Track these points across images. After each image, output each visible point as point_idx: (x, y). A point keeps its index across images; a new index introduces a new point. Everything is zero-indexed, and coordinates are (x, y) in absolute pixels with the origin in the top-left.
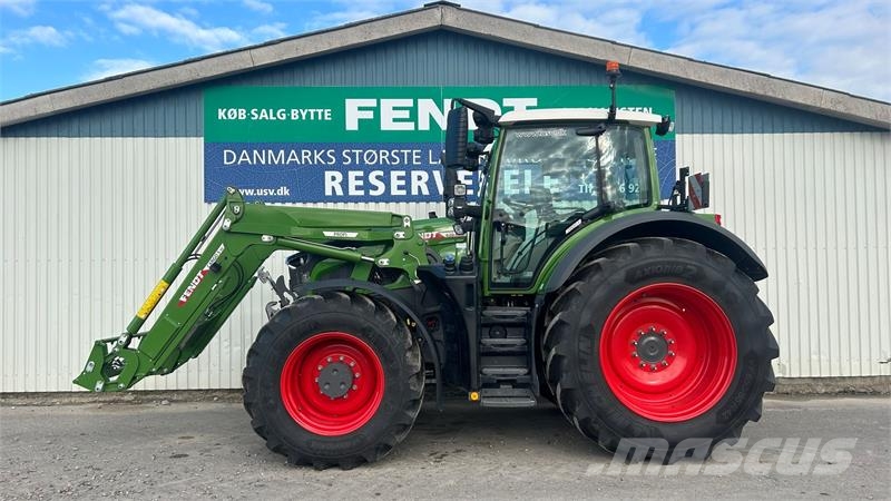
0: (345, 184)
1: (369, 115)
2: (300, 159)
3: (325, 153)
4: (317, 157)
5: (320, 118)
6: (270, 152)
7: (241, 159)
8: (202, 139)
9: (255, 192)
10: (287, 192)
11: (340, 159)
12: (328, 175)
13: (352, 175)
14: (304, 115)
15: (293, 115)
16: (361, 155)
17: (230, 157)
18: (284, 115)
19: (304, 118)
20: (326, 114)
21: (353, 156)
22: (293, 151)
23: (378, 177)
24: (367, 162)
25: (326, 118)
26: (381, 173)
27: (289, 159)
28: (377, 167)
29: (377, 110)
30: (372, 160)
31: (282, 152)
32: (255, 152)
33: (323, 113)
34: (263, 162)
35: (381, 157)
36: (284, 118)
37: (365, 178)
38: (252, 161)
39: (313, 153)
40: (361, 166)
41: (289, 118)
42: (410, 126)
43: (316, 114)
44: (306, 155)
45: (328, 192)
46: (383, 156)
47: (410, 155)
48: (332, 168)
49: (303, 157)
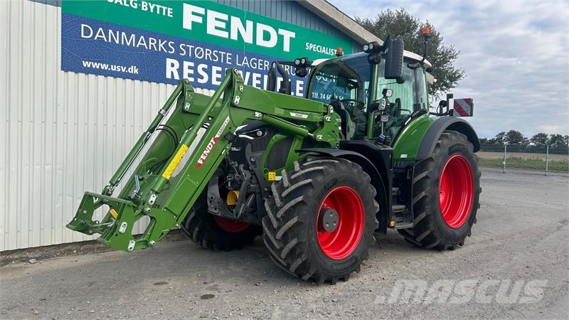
0: (180, 71)
1: (199, 20)
2: (148, 44)
3: (167, 44)
4: (161, 45)
5: (164, 14)
6: (123, 34)
7: (97, 36)
8: (60, 9)
9: (110, 67)
10: (136, 71)
11: (178, 50)
12: (169, 61)
13: (186, 64)
14: (152, 8)
15: (143, 6)
16: (193, 50)
17: (87, 32)
18: (136, 4)
19: (152, 11)
20: (169, 12)
21: (187, 49)
22: (142, 37)
23: (204, 69)
24: (197, 56)
25: (169, 15)
26: (206, 66)
27: (139, 43)
28: (203, 61)
29: (205, 17)
30: (200, 55)
31: (133, 36)
32: (110, 31)
33: (167, 10)
34: (117, 42)
35: (206, 54)
36: (136, 7)
37: (195, 68)
38: (108, 39)
39: (158, 41)
40: (192, 59)
41: (140, 7)
42: (225, 35)
43: (161, 9)
44: (152, 42)
45: (168, 76)
46: (208, 53)
47: (225, 56)
48: (172, 57)
49: (150, 43)
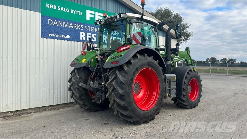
0: (86, 37)
1: (92, 16)
2: (73, 27)
3: (80, 26)
4: (78, 27)
5: (79, 14)
6: (64, 22)
7: (54, 23)
8: (40, 13)
9: (59, 36)
10: (69, 37)
11: (85, 29)
12: (81, 33)
13: (88, 34)
14: (75, 12)
15: (71, 11)
16: (90, 28)
17: (50, 22)
18: (68, 11)
19: (74, 13)
20: (81, 13)
21: (88, 28)
22: (71, 24)
23: (94, 36)
25: (81, 15)
27: (70, 26)
28: (94, 33)
29: (94, 15)
30: (93, 30)
31: (68, 23)
32: (59, 22)
33: (80, 13)
34: (62, 26)
35: (95, 30)
36: (68, 12)
37: (91, 36)
38: (58, 25)
39: (77, 25)
40: (90, 32)
43: (78, 12)
45: (81, 39)
48: (82, 31)
49: (74, 26)
